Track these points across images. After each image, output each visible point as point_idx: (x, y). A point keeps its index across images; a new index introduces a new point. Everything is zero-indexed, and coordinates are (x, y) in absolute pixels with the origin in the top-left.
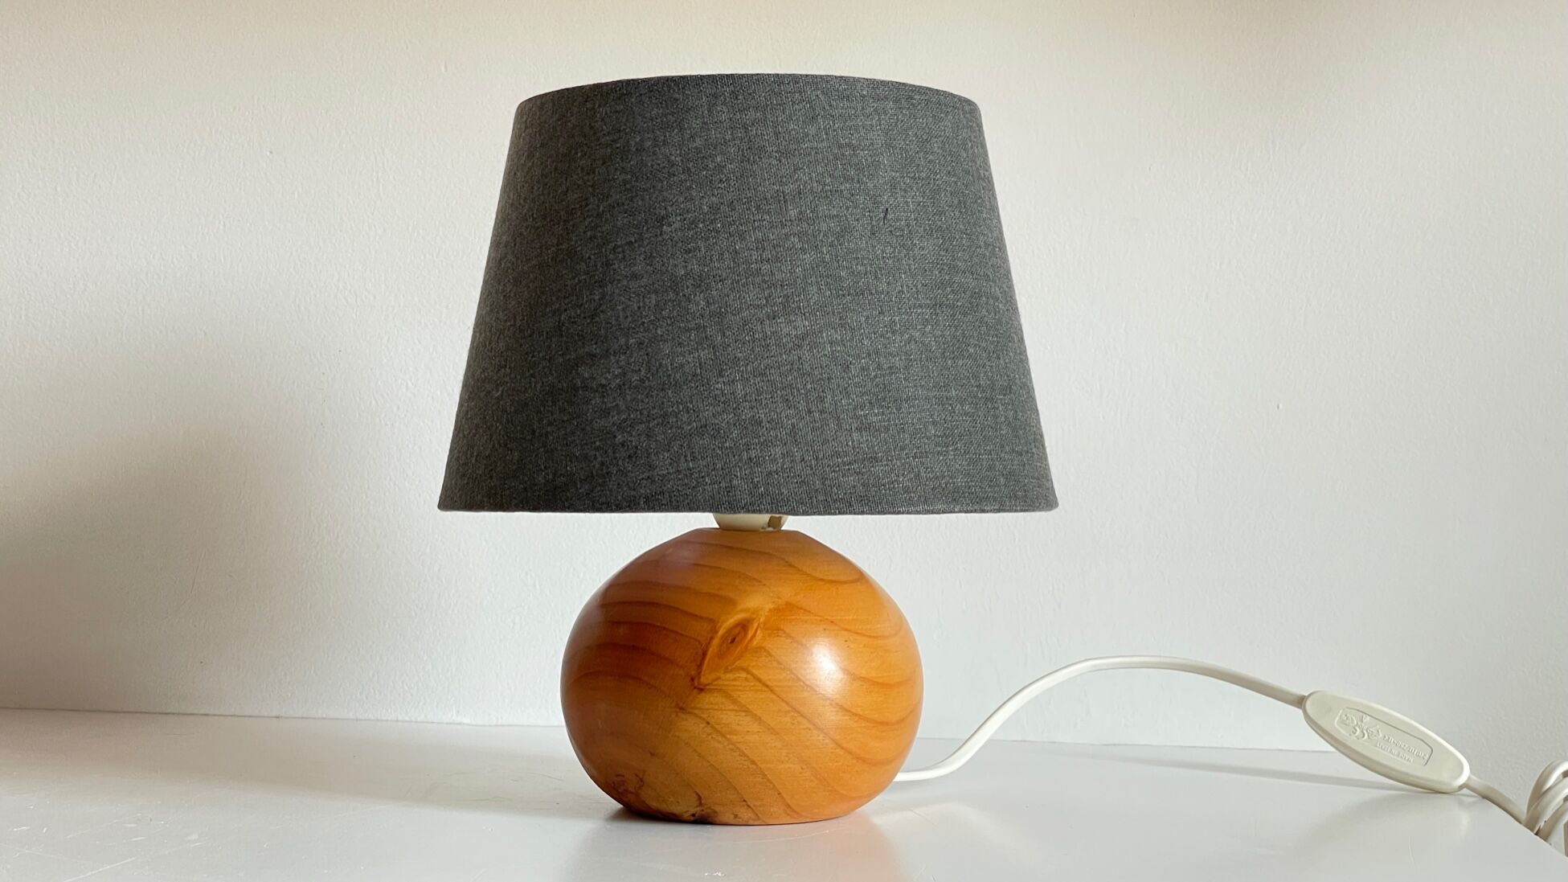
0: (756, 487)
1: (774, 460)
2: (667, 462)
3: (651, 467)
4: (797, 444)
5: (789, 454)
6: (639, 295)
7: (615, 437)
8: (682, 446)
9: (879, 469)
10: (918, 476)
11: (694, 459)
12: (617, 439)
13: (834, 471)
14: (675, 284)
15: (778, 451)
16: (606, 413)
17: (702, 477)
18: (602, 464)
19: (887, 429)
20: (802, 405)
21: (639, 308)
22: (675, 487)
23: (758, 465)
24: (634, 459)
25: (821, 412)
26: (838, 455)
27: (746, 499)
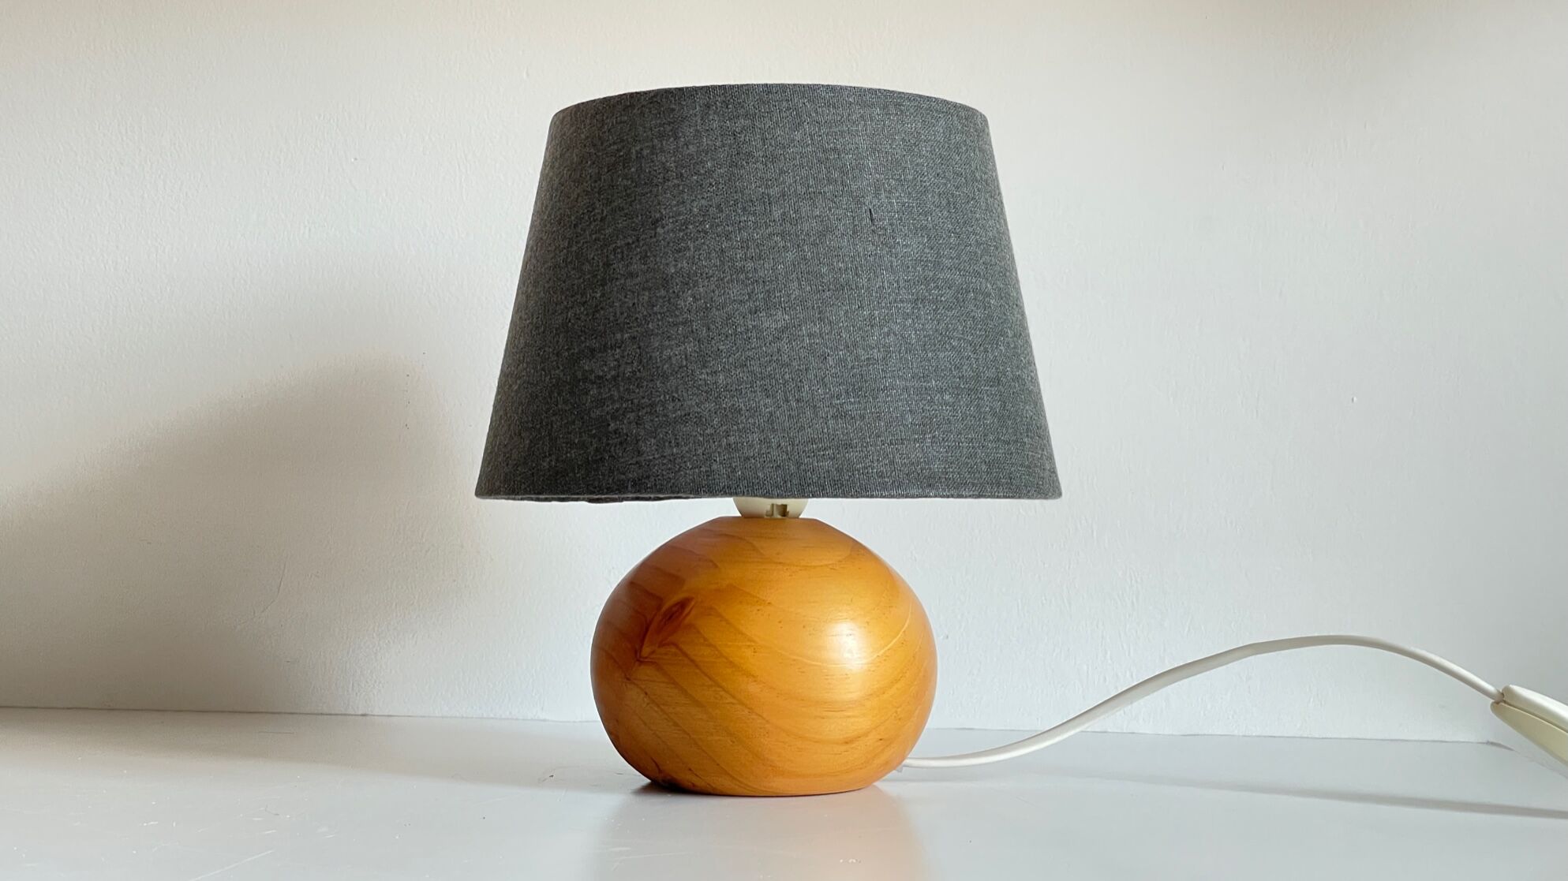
0: (734, 471)
1: (751, 446)
2: (653, 448)
3: (639, 453)
4: (774, 431)
5: (765, 441)
6: (633, 292)
7: (609, 425)
8: (667, 433)
9: (852, 455)
10: (892, 462)
11: (677, 445)
12: (610, 427)
13: (809, 457)
14: (666, 282)
15: (755, 437)
16: (600, 402)
17: (685, 462)
18: (597, 450)
19: (862, 417)
20: (780, 395)
21: (634, 304)
22: (660, 471)
23: (737, 450)
24: (625, 446)
25: (798, 401)
26: (813, 441)
27: (724, 482)
